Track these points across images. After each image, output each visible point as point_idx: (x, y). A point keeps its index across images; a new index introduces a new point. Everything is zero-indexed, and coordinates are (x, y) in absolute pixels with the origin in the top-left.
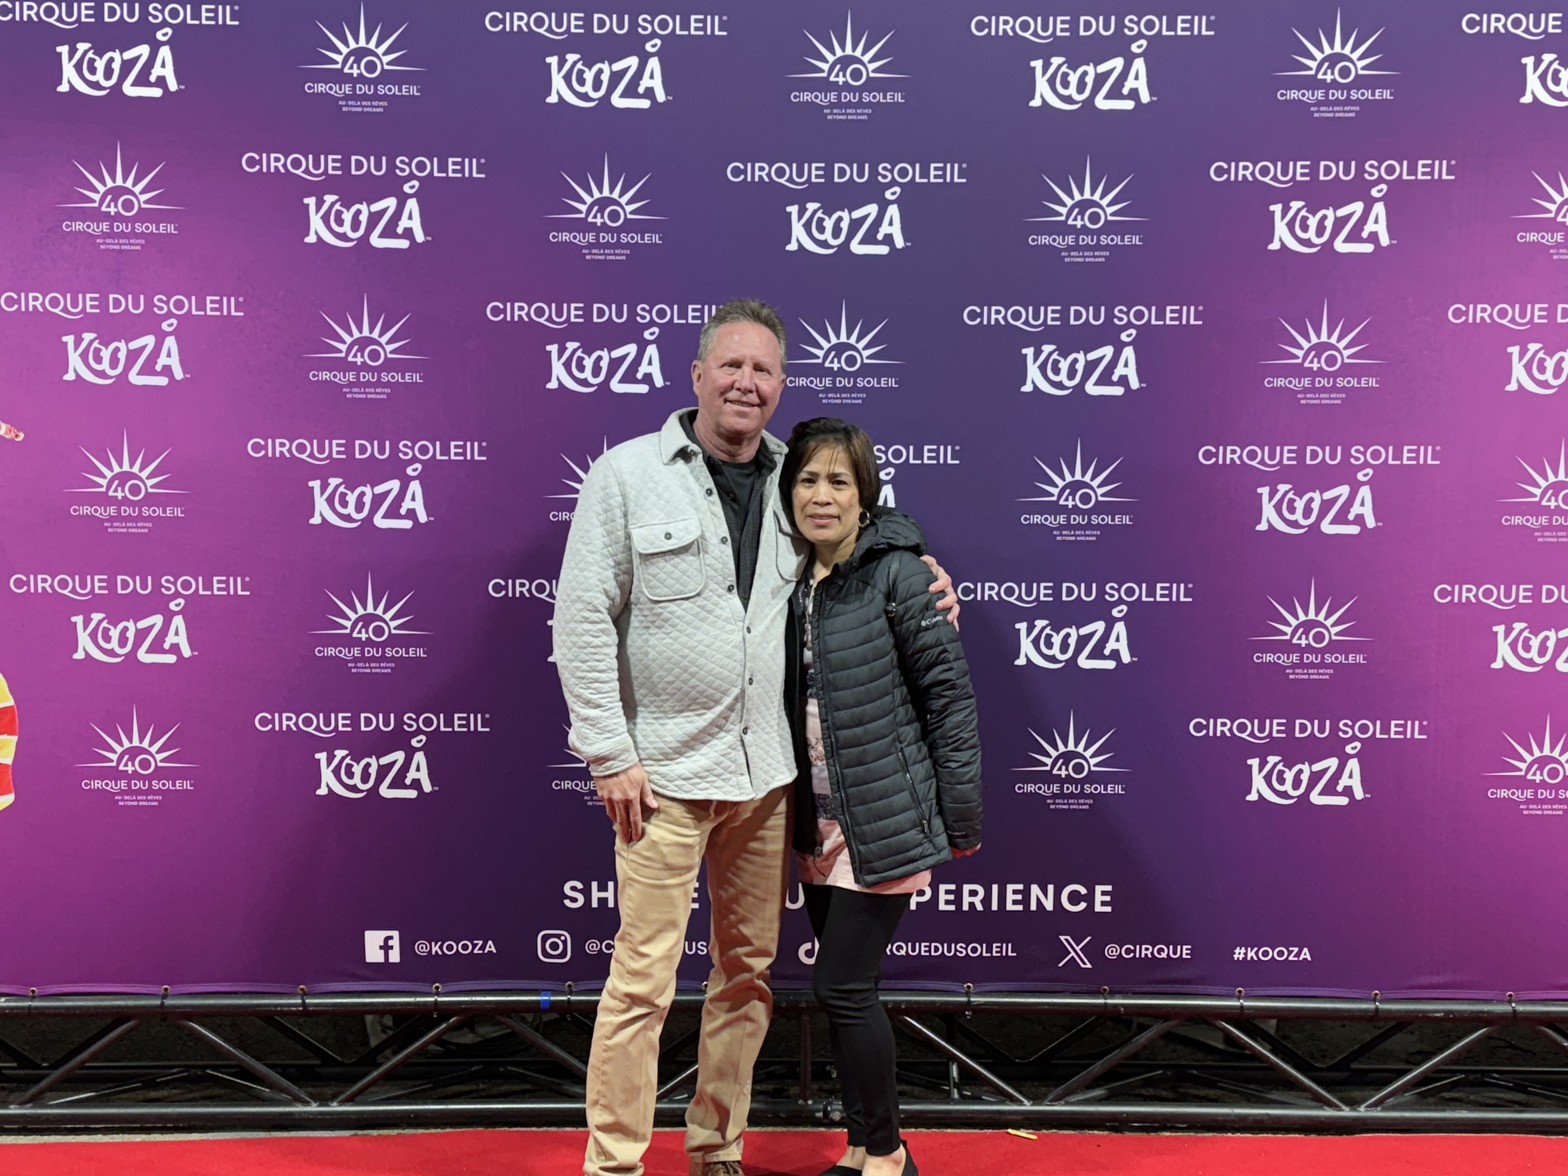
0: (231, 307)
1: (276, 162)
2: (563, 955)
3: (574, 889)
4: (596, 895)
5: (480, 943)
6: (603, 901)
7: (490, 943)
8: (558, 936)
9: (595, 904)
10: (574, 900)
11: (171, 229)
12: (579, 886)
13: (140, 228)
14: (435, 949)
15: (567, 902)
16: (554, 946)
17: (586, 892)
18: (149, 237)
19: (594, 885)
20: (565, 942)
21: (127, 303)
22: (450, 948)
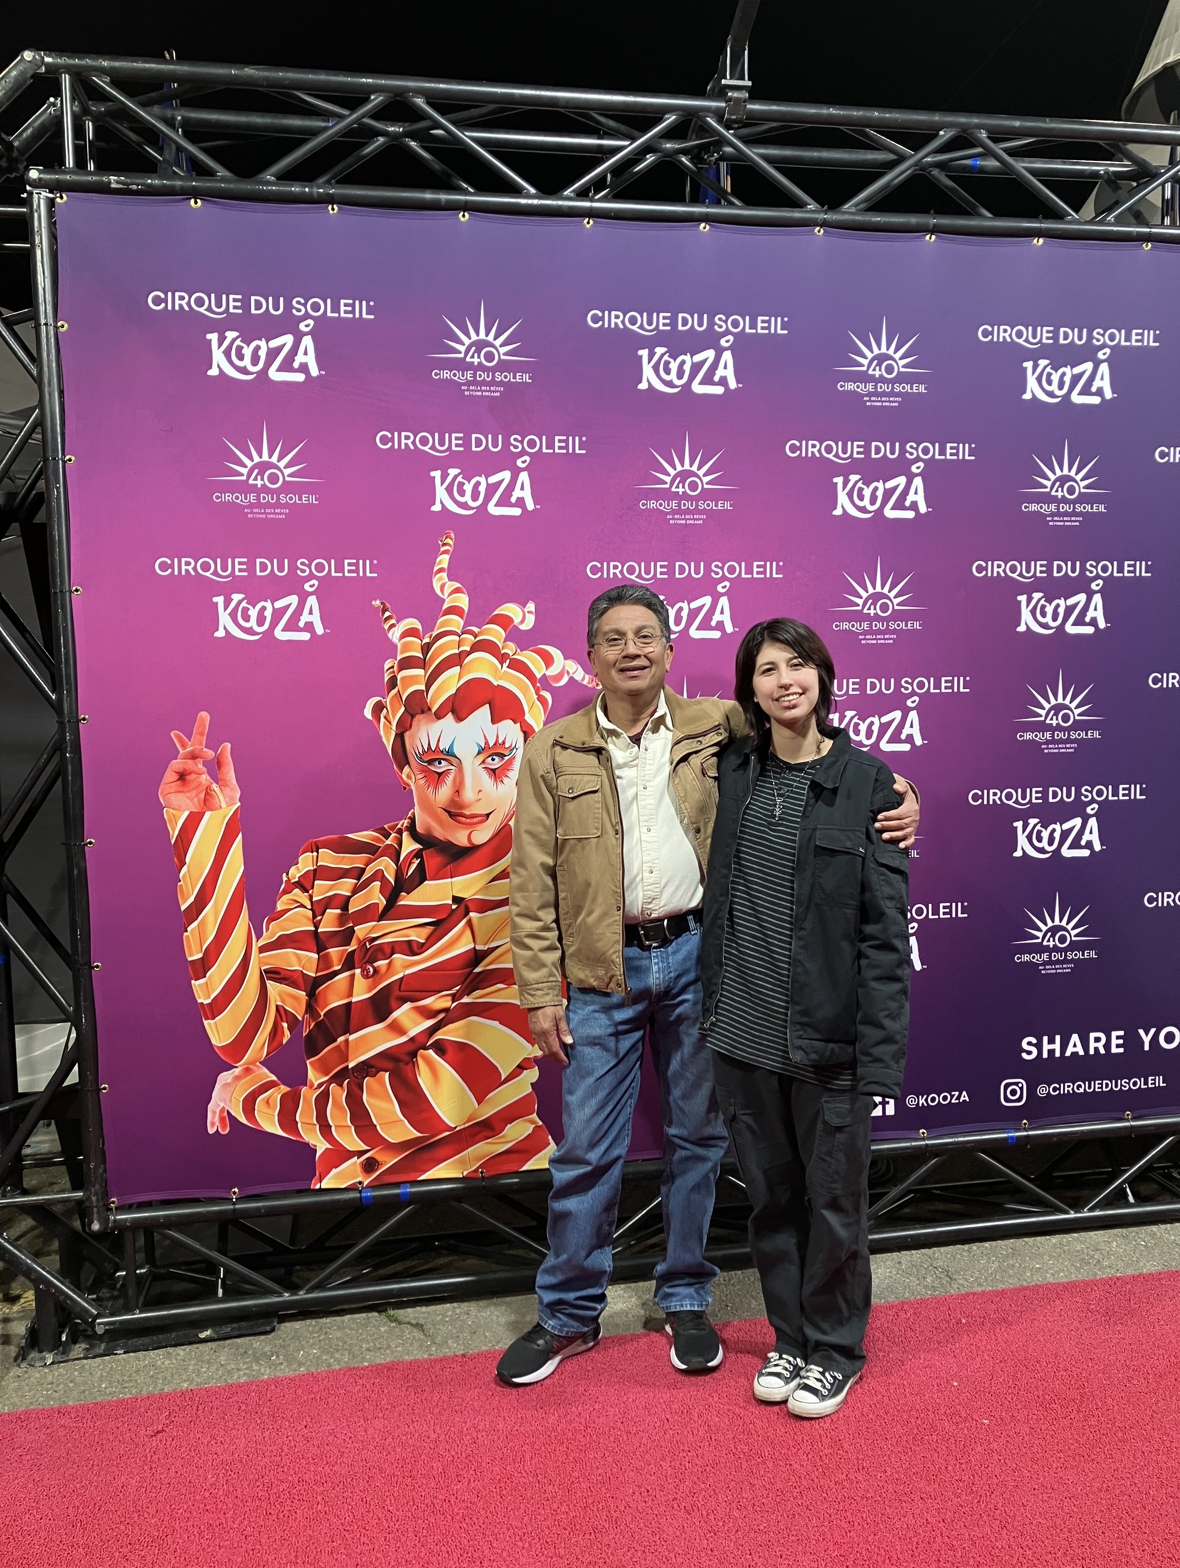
0: (773, 571)
1: (813, 448)
2: (1020, 1099)
3: (1029, 1043)
4: (1046, 1047)
5: (957, 1093)
6: (1051, 1052)
7: (964, 1093)
8: (1016, 1084)
9: (1045, 1055)
10: (1029, 1053)
11: (728, 506)
12: (1034, 1041)
13: (702, 505)
14: (922, 1101)
15: (1024, 1055)
16: (1013, 1092)
17: (1039, 1046)
18: (709, 513)
19: (1045, 1039)
20: (1021, 1089)
21: (690, 569)
22: (933, 1100)
